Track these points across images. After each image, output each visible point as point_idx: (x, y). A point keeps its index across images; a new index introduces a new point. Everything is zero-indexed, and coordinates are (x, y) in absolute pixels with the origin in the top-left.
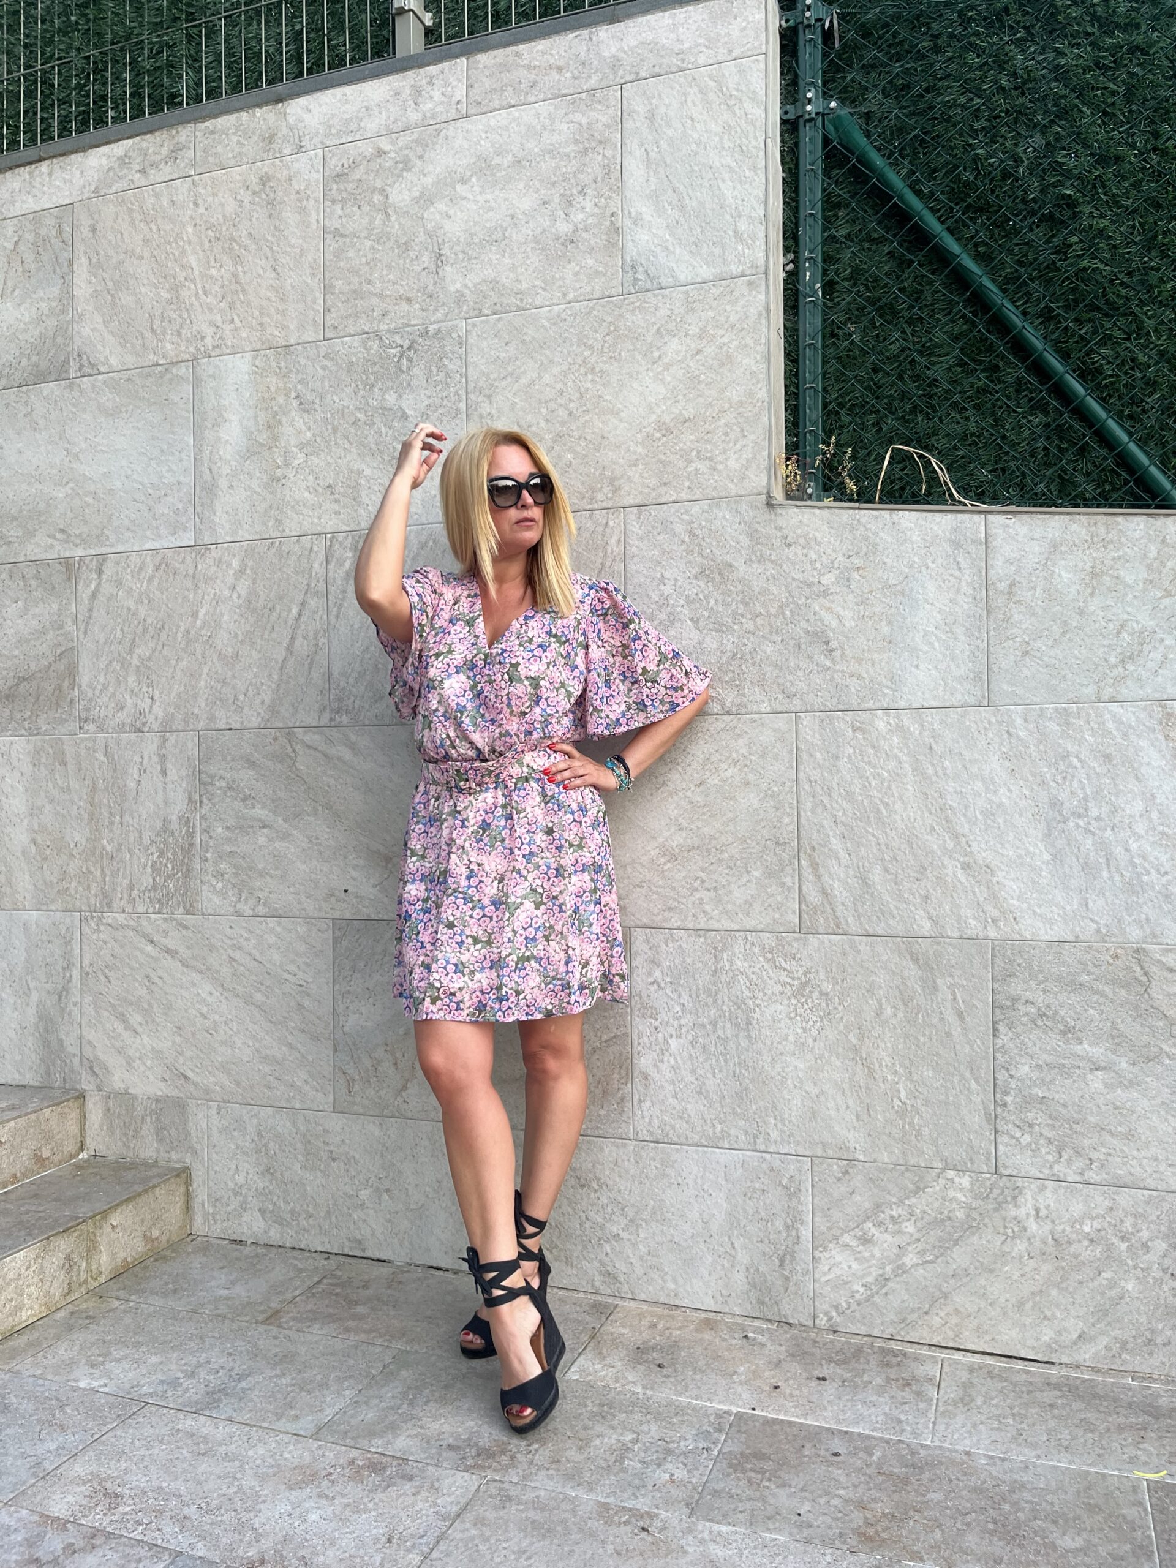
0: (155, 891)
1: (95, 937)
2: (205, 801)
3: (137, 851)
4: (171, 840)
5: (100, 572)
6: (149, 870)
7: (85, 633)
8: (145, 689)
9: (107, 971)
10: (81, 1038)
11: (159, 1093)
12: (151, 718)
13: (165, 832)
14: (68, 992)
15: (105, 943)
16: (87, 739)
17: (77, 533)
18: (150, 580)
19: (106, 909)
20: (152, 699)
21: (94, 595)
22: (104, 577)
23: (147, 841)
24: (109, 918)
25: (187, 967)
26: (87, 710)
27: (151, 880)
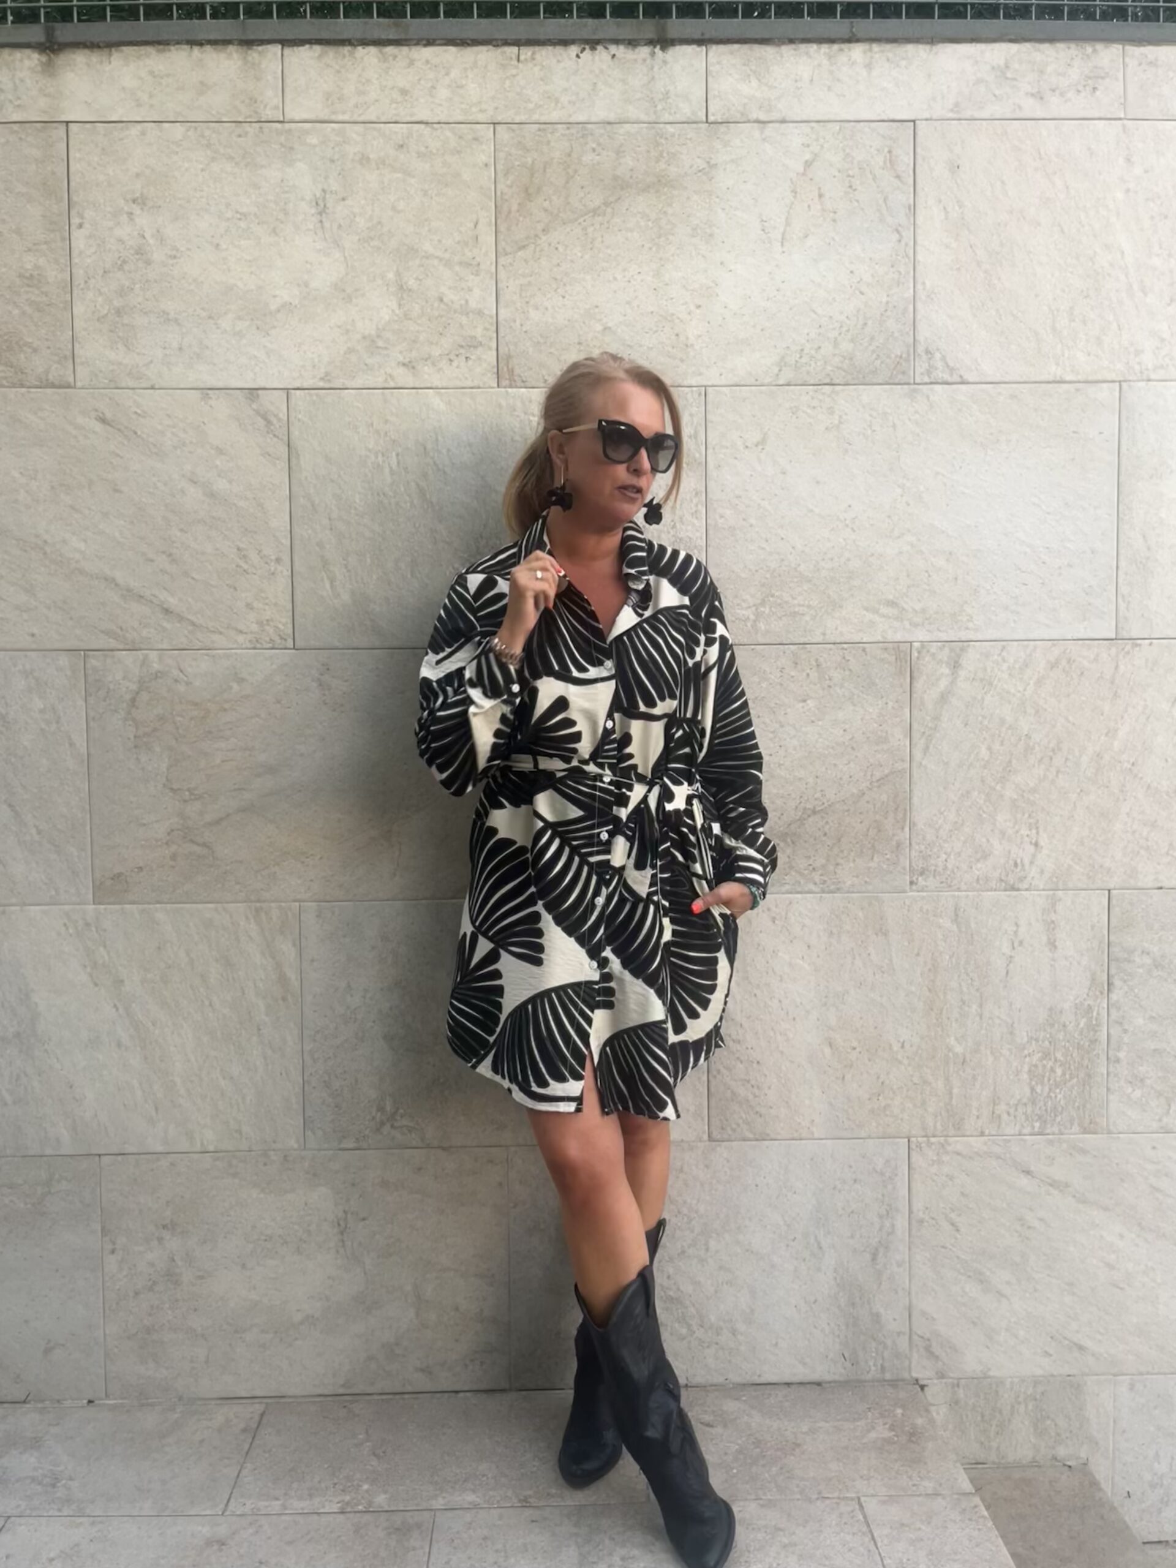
0: (1034, 1103)
1: (934, 1169)
2: (1117, 982)
3: (1005, 1052)
4: (1061, 1036)
5: (956, 666)
6: (1025, 1076)
7: (926, 749)
8: (1024, 831)
9: (953, 1216)
10: (910, 1309)
11: (1039, 1372)
12: (1034, 872)
13: (1052, 1025)
14: (887, 1248)
15: (951, 1178)
16: (923, 898)
17: (918, 607)
18: (1039, 683)
19: (952, 1132)
20: (1036, 845)
21: (944, 698)
22: (962, 673)
23: (1022, 1037)
24: (957, 1143)
25: (1084, 1202)
26: (926, 858)
27: (1027, 1091)
